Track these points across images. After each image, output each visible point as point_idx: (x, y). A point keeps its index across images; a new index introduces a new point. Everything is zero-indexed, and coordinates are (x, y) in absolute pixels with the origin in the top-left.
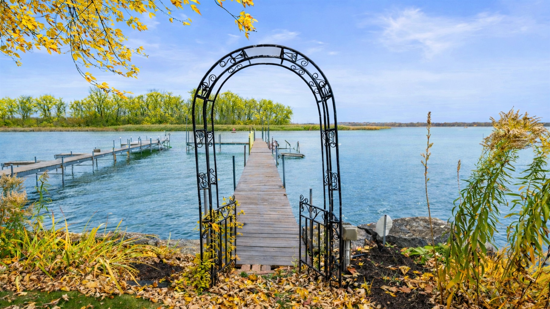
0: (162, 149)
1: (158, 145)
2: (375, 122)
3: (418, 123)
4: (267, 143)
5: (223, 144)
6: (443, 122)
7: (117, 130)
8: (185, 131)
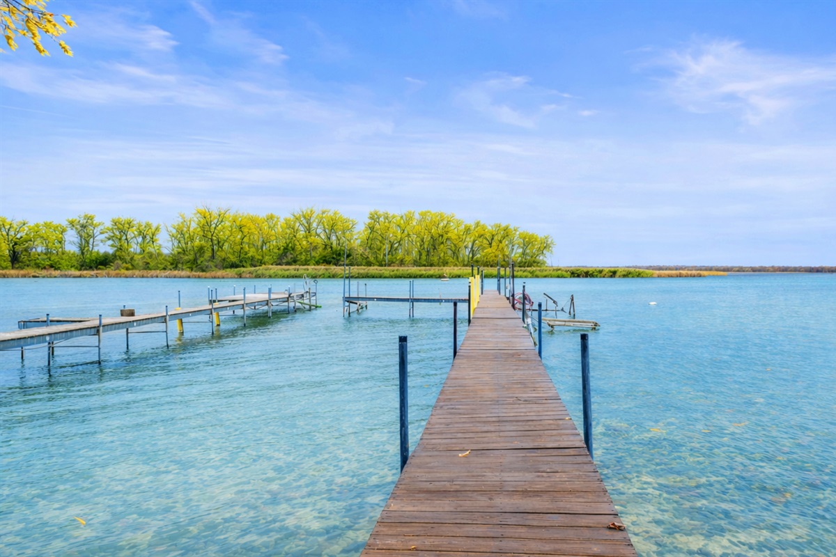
0: (296, 310)
1: (288, 301)
2: (696, 265)
3: (773, 267)
4: (508, 299)
5: (418, 300)
6: (817, 265)
7: (240, 276)
8: (342, 277)
